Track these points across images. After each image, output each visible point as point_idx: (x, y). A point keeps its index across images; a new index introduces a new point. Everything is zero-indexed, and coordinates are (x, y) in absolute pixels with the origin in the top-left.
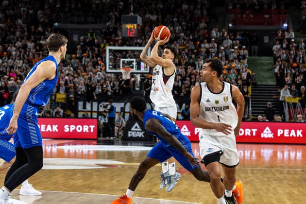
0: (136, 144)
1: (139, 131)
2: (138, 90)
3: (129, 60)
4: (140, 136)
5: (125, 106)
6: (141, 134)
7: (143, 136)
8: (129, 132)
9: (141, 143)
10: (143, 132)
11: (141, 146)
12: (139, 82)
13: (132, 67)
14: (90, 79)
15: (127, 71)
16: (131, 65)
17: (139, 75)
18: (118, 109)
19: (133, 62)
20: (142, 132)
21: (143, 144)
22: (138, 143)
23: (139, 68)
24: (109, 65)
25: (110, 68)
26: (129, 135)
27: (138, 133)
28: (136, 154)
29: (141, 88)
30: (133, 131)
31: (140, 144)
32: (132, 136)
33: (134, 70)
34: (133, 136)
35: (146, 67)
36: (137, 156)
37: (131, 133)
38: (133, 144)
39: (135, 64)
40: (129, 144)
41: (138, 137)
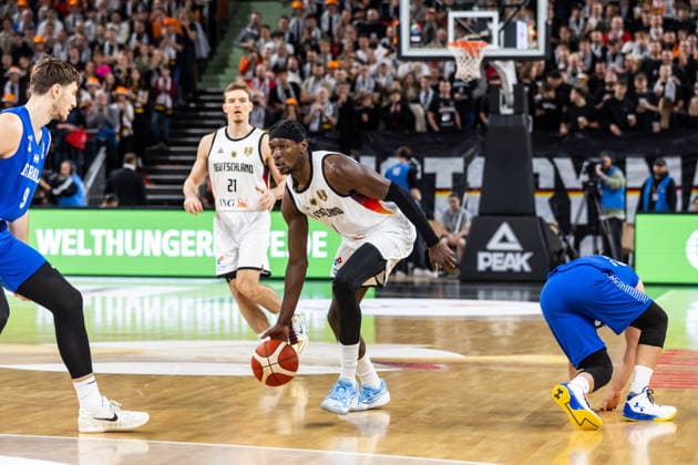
0: (505, 294)
1: (514, 252)
2: (507, 116)
3: (476, 14)
4: (516, 268)
5: (466, 169)
6: (519, 263)
7: (527, 268)
8: (481, 256)
9: (522, 291)
10: (527, 255)
11: (522, 300)
12: (511, 90)
13: (488, 39)
14: (352, 82)
15: (472, 52)
16: (485, 33)
17: (511, 64)
18: (444, 180)
19: (491, 19)
20: (522, 253)
21: (526, 295)
22: (510, 291)
23: (510, 40)
24: (412, 34)
25: (412, 44)
26: (482, 266)
27: (510, 256)
28: (504, 327)
29: (517, 106)
30: (492, 252)
31: (517, 294)
32: (489, 270)
33: (494, 49)
34: (495, 268)
35: (535, 38)
36: (509, 333)
37: (486, 260)
38: (495, 294)
39: (495, 27)
40: (481, 294)
41: (510, 271)
